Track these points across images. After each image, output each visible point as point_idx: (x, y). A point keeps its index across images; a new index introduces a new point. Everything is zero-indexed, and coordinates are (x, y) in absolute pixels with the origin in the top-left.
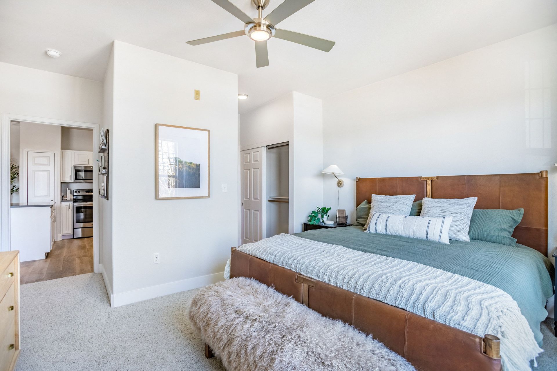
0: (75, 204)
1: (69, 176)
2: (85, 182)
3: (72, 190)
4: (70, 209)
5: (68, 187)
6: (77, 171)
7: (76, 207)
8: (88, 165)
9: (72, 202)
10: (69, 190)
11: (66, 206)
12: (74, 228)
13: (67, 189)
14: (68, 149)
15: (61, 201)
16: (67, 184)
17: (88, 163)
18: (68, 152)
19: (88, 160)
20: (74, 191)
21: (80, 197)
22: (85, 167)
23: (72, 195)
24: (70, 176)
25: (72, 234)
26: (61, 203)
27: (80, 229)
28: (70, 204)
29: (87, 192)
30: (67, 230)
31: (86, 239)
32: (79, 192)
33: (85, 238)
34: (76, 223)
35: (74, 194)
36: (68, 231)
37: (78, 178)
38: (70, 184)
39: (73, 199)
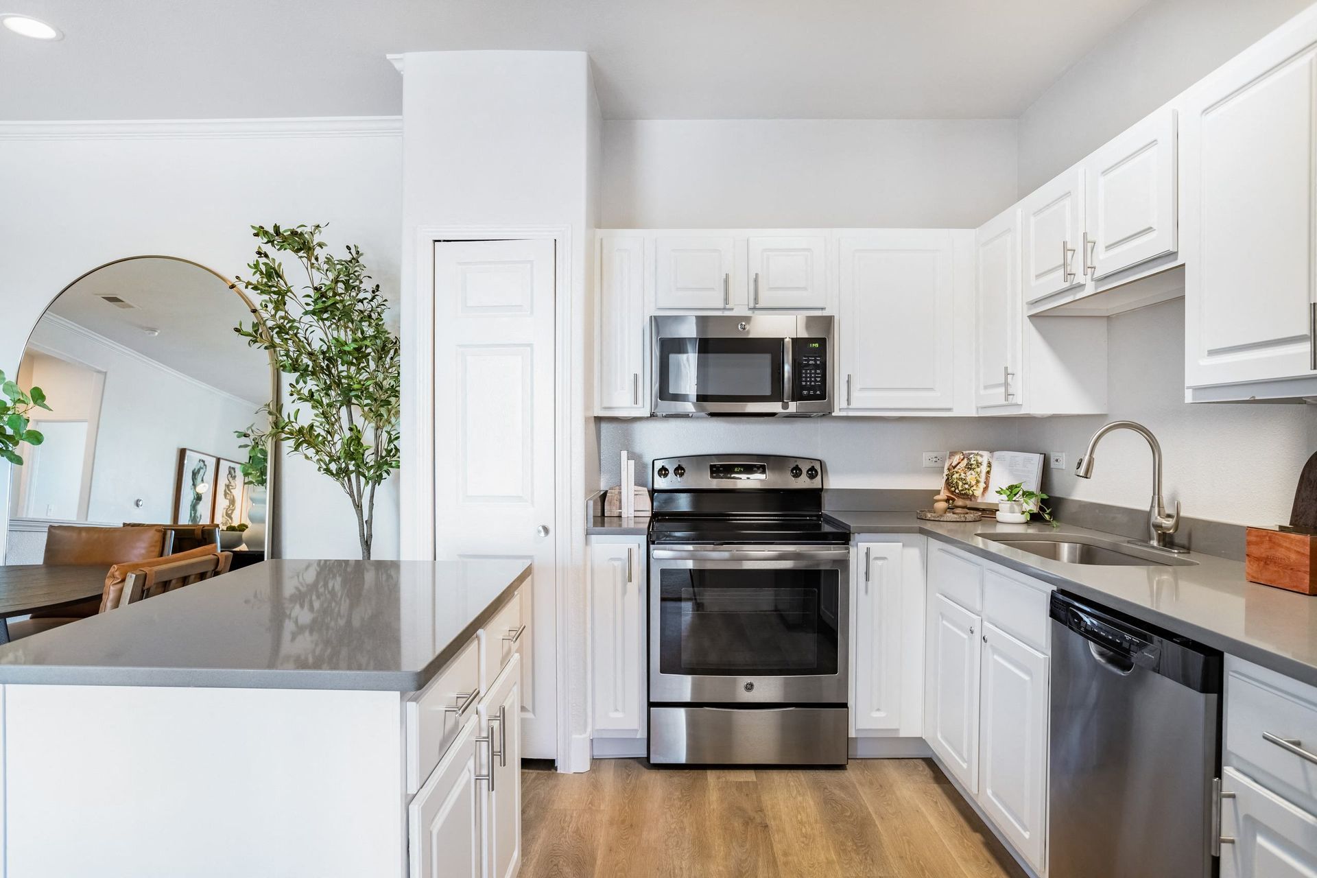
0: (659, 553)
1: (632, 378)
2: (713, 415)
3: (648, 460)
4: (630, 580)
5: (626, 443)
6: (670, 347)
7: (663, 572)
8: (725, 309)
9: (644, 538)
10: (632, 463)
11: (612, 559)
12: (651, 705)
13: (624, 454)
14: (628, 222)
15: (588, 533)
16: (624, 426)
17: (726, 300)
18: (625, 240)
19: (726, 281)
20: (658, 465)
21: (683, 504)
22: (702, 321)
23: (644, 491)
24: (636, 376)
25: (642, 734)
26: (587, 542)
27: (681, 713)
28: (630, 550)
29: (716, 471)
30: (616, 710)
31: (711, 776)
32: (681, 475)
33: (709, 772)
34: (663, 671)
35: (656, 487)
36: (619, 715)
37: (672, 390)
38: (638, 426)
39: (649, 514)
